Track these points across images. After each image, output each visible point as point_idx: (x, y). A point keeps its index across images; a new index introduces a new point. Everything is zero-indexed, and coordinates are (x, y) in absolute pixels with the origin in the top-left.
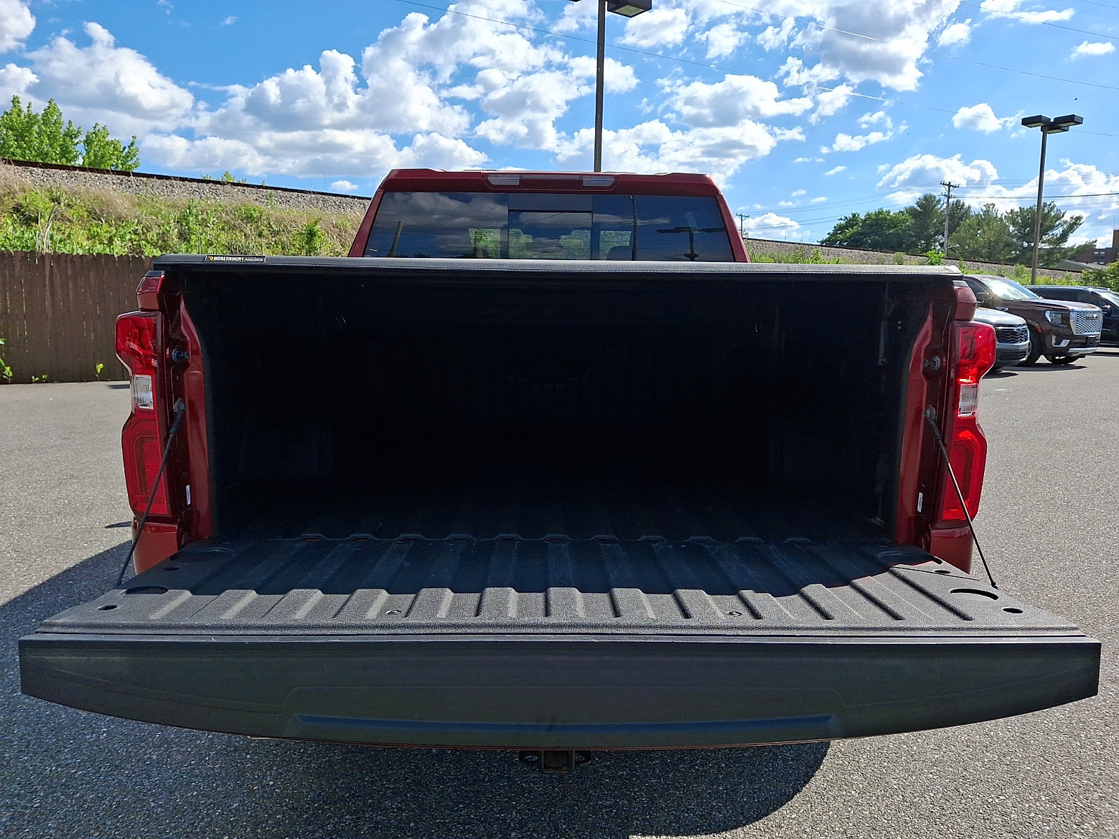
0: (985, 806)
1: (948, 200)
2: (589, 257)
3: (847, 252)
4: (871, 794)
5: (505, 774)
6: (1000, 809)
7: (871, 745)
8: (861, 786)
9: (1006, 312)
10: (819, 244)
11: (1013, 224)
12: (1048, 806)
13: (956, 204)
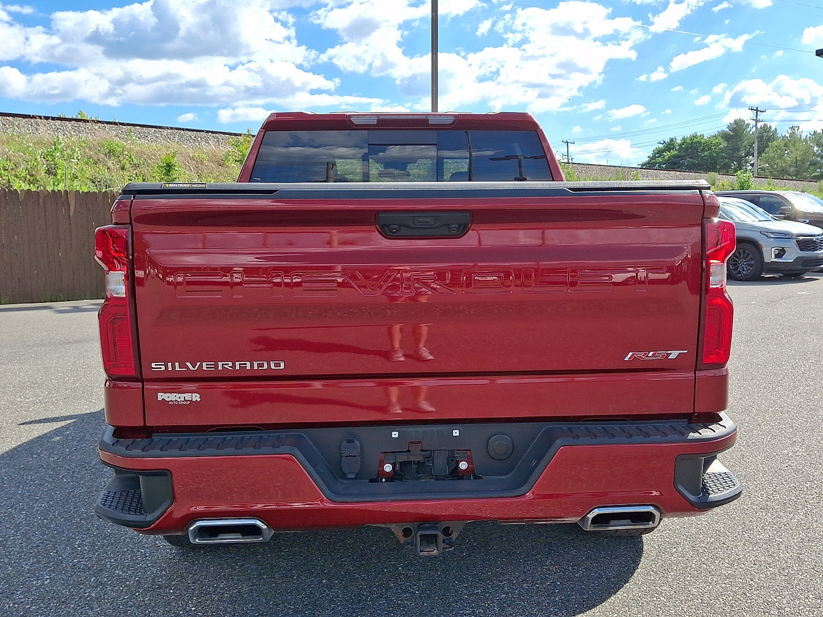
0: (766, 604)
1: (756, 124)
2: (436, 180)
3: (665, 174)
4: (676, 599)
5: (383, 595)
6: (777, 605)
7: (677, 566)
8: (668, 594)
9: (807, 223)
10: (640, 166)
11: (817, 145)
12: (814, 601)
13: (764, 127)
